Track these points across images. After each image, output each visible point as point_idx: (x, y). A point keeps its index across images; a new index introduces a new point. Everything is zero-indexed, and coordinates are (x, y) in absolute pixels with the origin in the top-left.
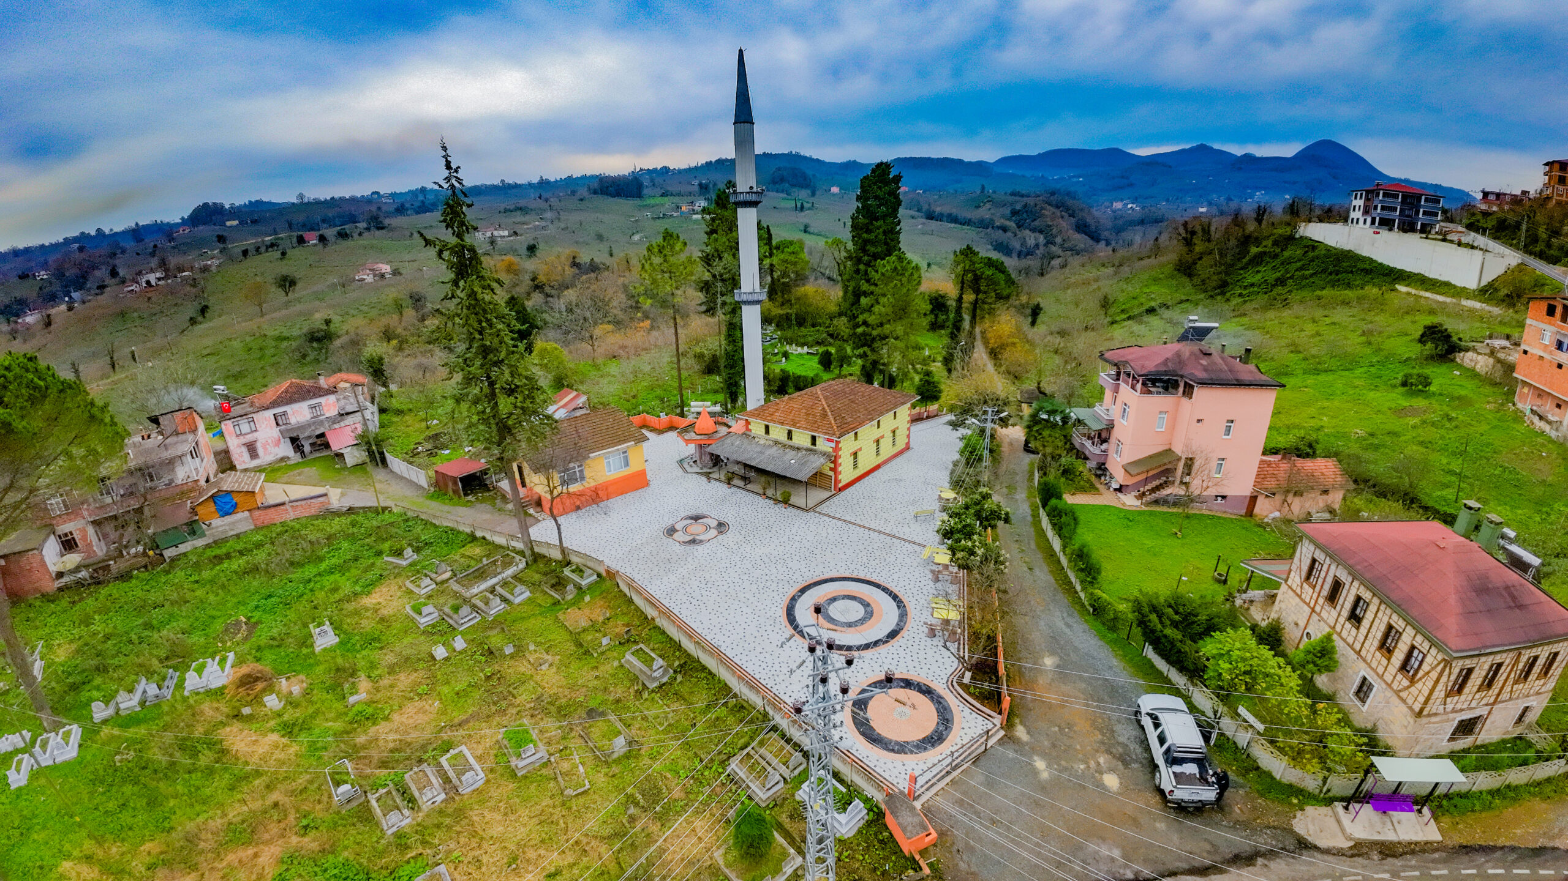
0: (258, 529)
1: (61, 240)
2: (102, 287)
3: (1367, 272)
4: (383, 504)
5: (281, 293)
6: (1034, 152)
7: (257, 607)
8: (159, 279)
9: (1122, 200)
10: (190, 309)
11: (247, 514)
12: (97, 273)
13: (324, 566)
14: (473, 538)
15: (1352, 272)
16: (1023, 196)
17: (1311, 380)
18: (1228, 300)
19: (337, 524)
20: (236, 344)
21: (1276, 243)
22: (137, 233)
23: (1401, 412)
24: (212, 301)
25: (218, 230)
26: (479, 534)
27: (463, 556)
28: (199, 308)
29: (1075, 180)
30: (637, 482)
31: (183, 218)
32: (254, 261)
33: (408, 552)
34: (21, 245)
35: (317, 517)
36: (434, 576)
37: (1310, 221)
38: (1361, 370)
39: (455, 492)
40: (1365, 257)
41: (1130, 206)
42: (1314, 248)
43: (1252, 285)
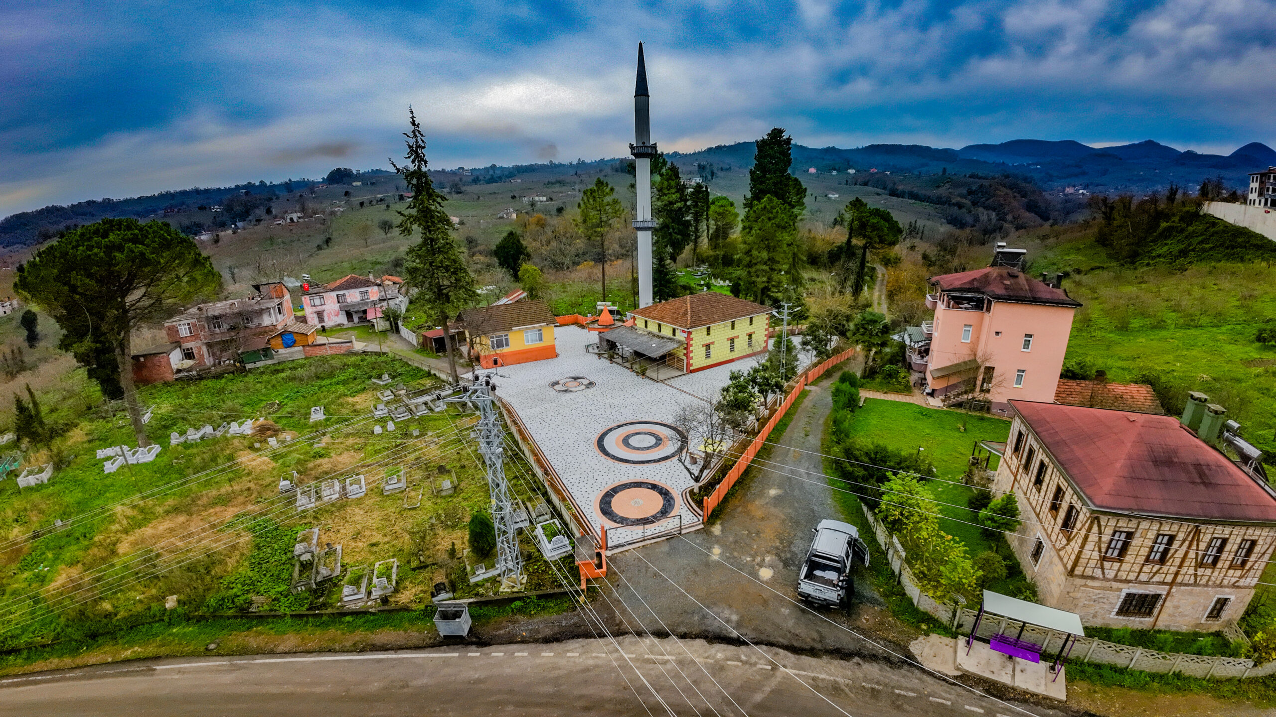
0: (306, 358)
1: (233, 186)
2: (259, 221)
3: (1258, 247)
4: (384, 351)
5: (382, 232)
6: (997, 142)
7: (287, 397)
8: (299, 218)
9: (1074, 186)
10: (319, 240)
11: (301, 348)
12: (257, 211)
13: (334, 380)
14: (429, 374)
15: (1245, 247)
16: (980, 178)
17: (1180, 333)
18: (1135, 269)
19: (353, 359)
20: (346, 265)
21: (1182, 219)
22: (289, 186)
23: (1249, 363)
24: (335, 235)
25: (346, 188)
26: (433, 372)
27: (419, 384)
28: (325, 239)
29: (1033, 167)
30: (549, 353)
31: (323, 179)
32: (367, 210)
33: (386, 377)
34: (202, 187)
35: (344, 355)
36: (394, 390)
37: (1213, 200)
38: (1229, 327)
39: (431, 349)
40: (1257, 234)
41: (1081, 192)
42: (1214, 224)
43: (1159, 256)
